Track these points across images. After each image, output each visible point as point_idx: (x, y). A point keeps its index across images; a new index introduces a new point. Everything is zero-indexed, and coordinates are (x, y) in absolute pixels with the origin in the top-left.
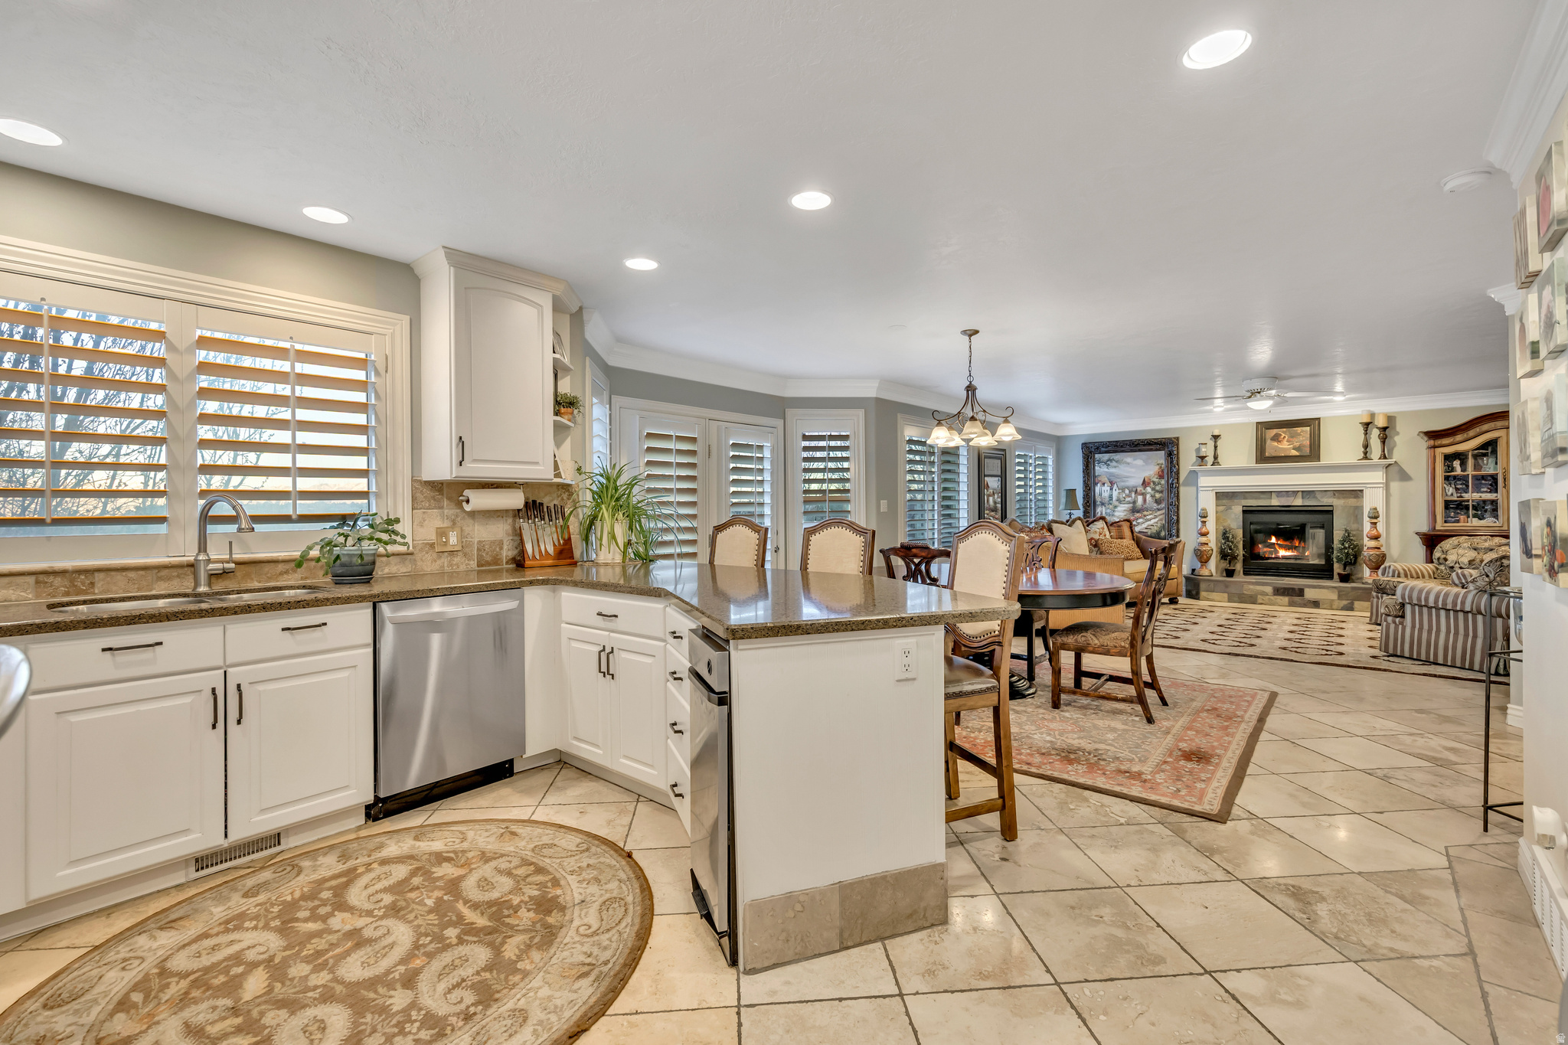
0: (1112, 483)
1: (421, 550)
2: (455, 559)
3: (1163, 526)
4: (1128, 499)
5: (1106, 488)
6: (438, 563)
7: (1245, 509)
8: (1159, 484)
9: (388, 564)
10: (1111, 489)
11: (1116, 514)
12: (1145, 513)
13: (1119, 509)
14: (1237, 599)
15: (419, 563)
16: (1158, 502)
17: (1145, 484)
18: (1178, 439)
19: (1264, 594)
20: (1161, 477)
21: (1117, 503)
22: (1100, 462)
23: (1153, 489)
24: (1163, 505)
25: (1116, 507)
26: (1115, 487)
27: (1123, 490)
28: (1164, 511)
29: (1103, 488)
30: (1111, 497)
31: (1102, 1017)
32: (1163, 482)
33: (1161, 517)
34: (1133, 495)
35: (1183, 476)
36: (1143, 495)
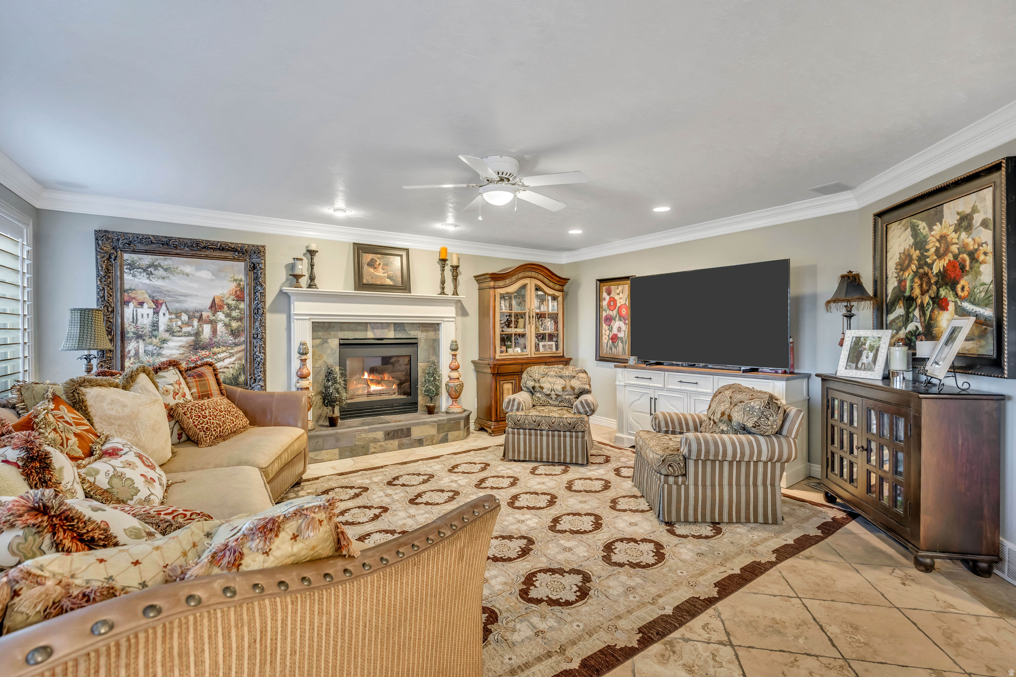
0: (157, 304)
3: (243, 369)
4: (186, 329)
5: (146, 311)
7: (342, 342)
8: (236, 308)
10: (156, 313)
11: (165, 352)
12: (215, 350)
13: (170, 344)
14: (348, 453)
16: (234, 333)
17: (215, 307)
18: (264, 247)
19: (375, 441)
20: (239, 298)
21: (167, 335)
22: (132, 266)
23: (227, 315)
24: (242, 339)
25: (164, 341)
26: (163, 309)
27: (178, 315)
28: (243, 347)
29: (140, 311)
30: (155, 326)
32: (242, 306)
33: (239, 355)
34: (195, 323)
35: (270, 298)
36: (214, 323)
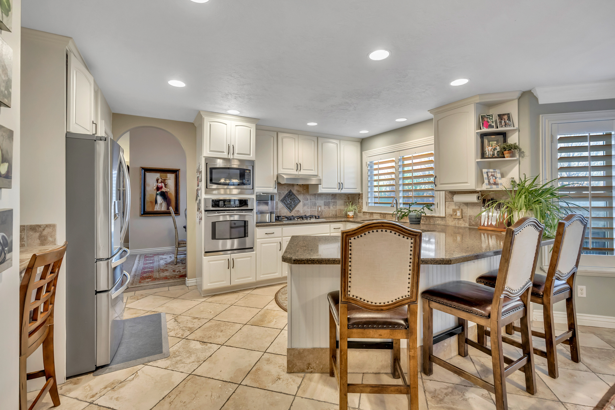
1: (448, 217)
2: (460, 222)
6: (453, 222)
9: (438, 220)
15: (447, 221)
31: (220, 386)
